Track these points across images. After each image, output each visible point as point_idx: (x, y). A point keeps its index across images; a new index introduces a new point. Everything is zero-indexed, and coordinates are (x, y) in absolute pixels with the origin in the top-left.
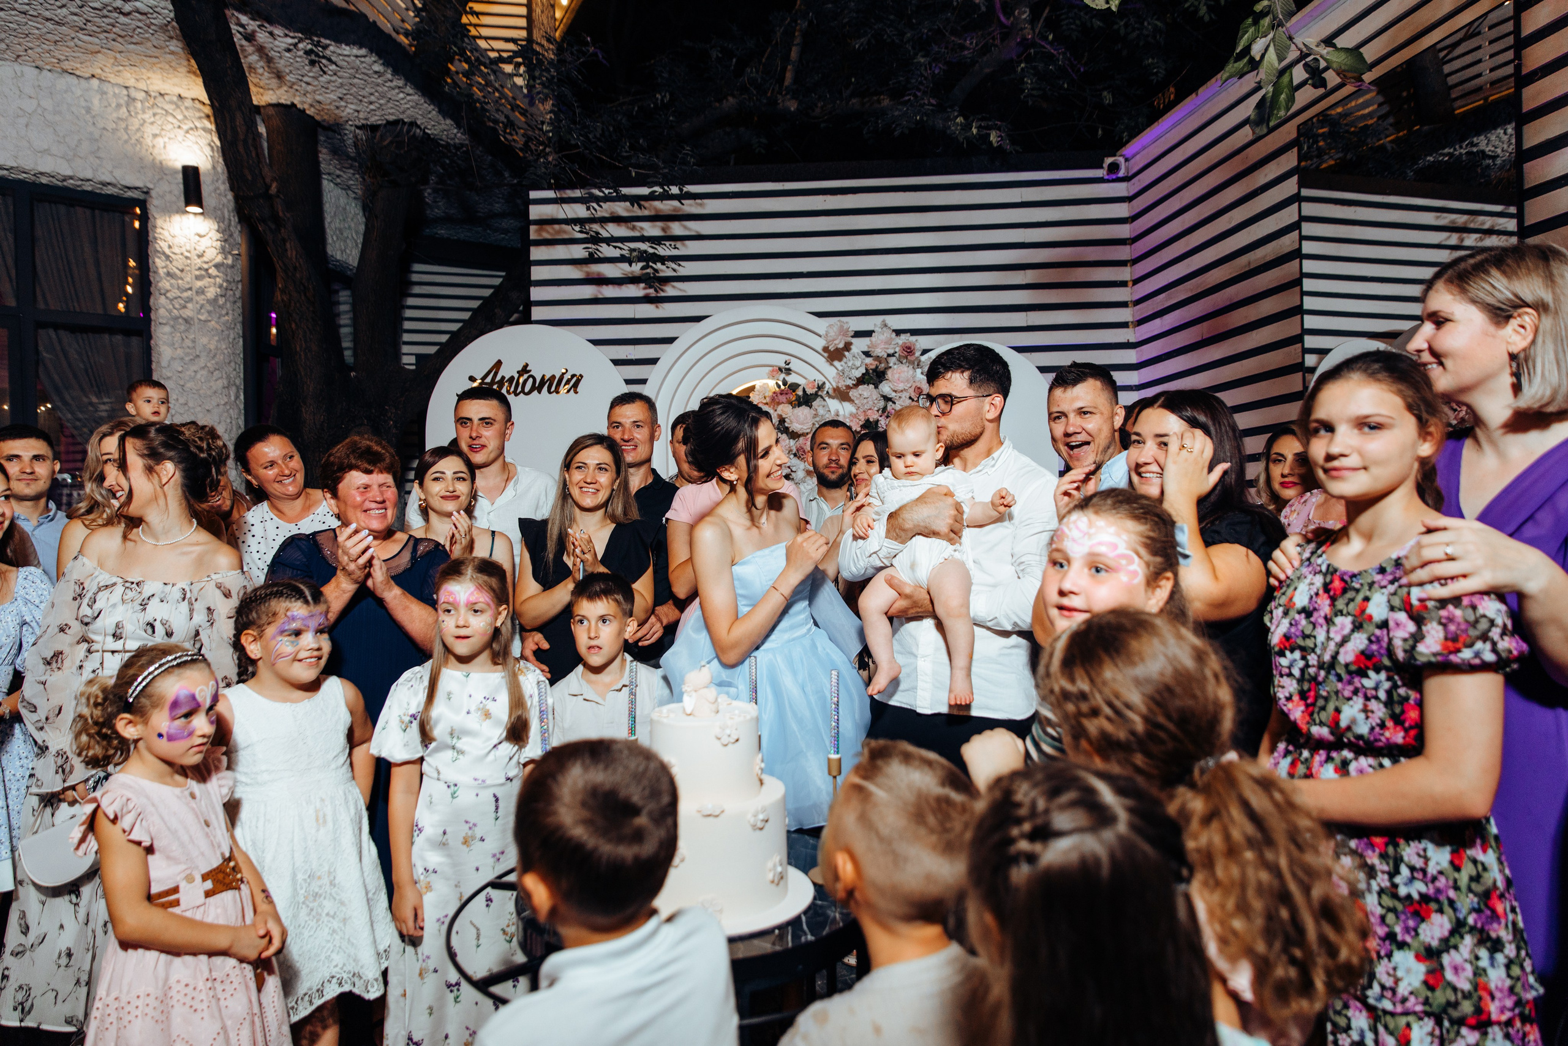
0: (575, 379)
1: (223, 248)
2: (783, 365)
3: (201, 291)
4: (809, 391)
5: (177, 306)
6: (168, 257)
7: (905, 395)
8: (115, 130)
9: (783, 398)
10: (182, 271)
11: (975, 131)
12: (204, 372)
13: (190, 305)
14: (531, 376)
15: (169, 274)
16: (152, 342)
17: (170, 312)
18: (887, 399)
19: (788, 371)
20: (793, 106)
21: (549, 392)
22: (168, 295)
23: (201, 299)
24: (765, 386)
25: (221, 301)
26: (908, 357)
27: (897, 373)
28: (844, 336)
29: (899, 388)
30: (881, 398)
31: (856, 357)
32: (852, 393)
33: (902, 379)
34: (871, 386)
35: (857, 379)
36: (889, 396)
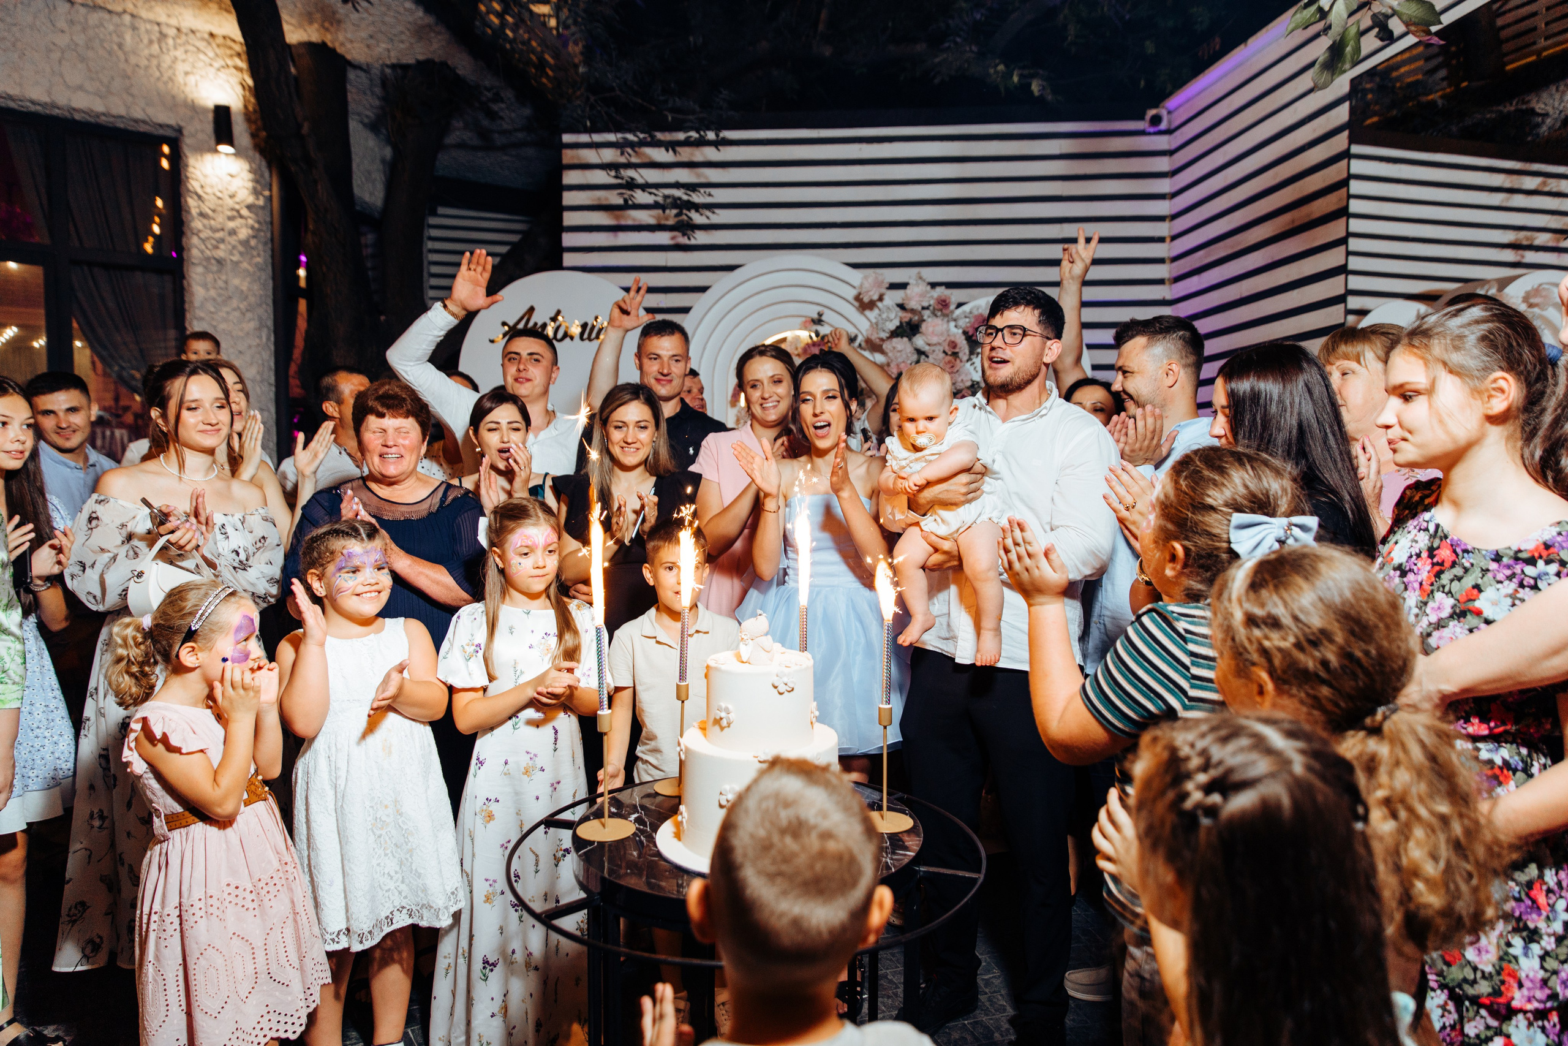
1: (254, 189)
2: (815, 316)
3: (233, 232)
5: (210, 246)
6: (200, 197)
7: (940, 350)
8: (147, 68)
10: (214, 211)
11: (1016, 79)
12: (237, 314)
13: (222, 246)
14: (563, 323)
15: (202, 215)
16: (185, 282)
17: (202, 252)
18: (920, 352)
19: (821, 322)
20: (827, 51)
22: (202, 235)
23: (233, 240)
24: (797, 338)
25: (253, 242)
26: (943, 311)
27: (932, 326)
28: (878, 288)
29: (933, 341)
30: (914, 351)
31: (890, 310)
32: (885, 346)
33: (936, 333)
34: (905, 339)
35: (891, 332)
36: (922, 349)
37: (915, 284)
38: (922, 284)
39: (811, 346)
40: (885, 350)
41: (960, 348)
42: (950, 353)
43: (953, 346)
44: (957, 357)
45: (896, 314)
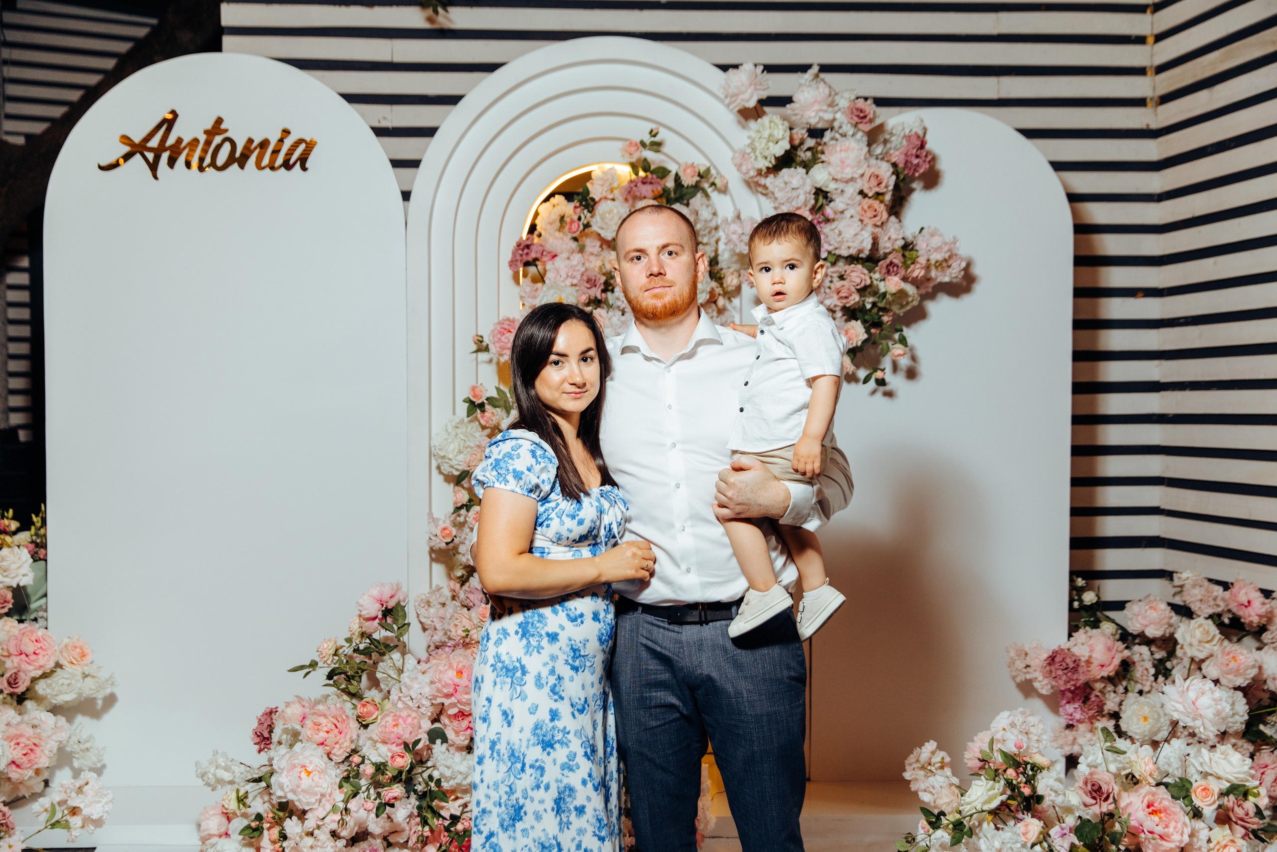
0: (302, 147)
2: (648, 139)
4: (688, 180)
7: (851, 190)
9: (646, 190)
14: (228, 139)
18: (821, 194)
19: (656, 146)
21: (259, 167)
24: (612, 174)
26: (860, 126)
27: (841, 151)
28: (756, 89)
29: (844, 176)
30: (814, 191)
31: (776, 124)
32: (769, 181)
33: (848, 162)
34: (801, 171)
35: (777, 159)
36: (824, 189)
37: (810, 86)
38: (822, 85)
39: (639, 184)
40: (771, 188)
41: (886, 187)
42: (870, 194)
43: (876, 183)
44: (882, 202)
45: (785, 131)
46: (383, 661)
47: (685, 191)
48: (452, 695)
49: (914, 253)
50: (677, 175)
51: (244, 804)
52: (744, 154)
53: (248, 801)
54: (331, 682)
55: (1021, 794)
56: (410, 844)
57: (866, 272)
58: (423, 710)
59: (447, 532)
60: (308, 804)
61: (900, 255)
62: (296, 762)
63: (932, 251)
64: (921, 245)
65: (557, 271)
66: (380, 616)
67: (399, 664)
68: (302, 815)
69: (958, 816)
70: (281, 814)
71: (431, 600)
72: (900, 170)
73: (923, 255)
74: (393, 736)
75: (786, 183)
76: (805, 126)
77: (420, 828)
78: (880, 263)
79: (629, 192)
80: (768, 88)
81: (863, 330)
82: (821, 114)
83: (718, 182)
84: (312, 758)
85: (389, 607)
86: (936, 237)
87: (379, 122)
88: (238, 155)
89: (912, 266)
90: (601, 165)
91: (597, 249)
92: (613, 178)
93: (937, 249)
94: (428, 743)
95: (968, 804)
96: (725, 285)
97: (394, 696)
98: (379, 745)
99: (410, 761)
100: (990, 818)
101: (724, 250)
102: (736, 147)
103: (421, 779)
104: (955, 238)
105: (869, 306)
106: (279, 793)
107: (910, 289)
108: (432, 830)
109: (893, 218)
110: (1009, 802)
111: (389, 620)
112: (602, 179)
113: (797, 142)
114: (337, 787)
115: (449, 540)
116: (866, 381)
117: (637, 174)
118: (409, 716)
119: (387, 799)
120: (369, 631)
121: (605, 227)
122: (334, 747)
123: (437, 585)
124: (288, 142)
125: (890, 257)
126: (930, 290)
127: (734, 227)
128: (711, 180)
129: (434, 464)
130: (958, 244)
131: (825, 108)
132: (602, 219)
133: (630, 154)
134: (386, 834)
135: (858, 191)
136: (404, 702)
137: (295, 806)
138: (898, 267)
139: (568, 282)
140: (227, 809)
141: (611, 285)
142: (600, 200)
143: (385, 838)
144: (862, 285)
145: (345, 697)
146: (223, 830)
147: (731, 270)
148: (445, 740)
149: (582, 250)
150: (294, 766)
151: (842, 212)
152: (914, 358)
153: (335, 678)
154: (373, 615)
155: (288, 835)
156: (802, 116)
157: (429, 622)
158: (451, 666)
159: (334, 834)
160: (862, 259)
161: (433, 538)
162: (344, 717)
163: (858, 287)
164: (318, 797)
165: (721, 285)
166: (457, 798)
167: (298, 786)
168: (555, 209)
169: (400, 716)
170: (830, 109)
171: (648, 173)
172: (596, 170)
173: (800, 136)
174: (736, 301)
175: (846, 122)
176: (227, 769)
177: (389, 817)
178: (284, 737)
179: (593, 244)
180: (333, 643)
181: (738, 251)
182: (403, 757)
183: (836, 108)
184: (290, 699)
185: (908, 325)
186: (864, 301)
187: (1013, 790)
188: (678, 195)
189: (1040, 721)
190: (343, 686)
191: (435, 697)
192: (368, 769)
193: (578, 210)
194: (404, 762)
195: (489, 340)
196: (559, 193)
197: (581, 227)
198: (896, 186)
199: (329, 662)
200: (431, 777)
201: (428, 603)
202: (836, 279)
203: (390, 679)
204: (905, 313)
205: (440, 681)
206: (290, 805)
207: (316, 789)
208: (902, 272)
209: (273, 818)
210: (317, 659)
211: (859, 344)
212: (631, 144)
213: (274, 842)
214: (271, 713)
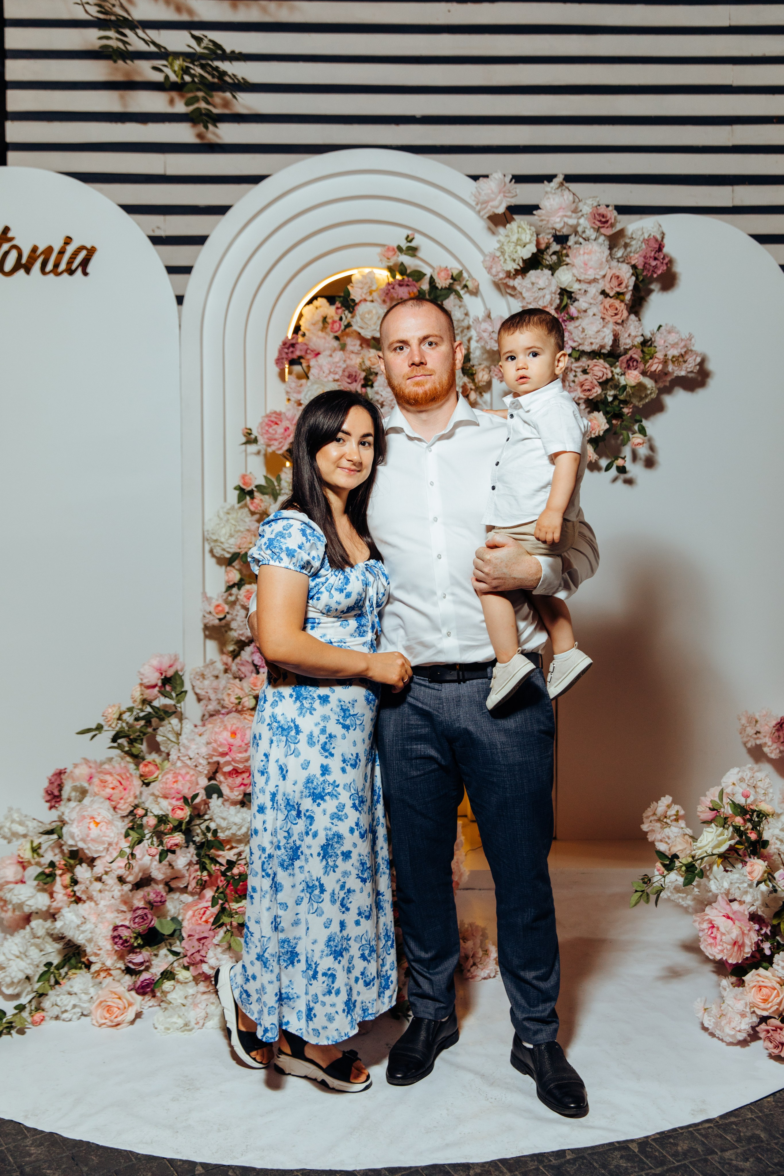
0: (84, 253)
2: (404, 244)
4: (442, 282)
7: (594, 290)
9: (403, 292)
14: (15, 247)
18: (565, 294)
19: (413, 251)
21: (44, 272)
24: (370, 279)
26: (602, 230)
27: (584, 253)
28: (505, 196)
29: (587, 277)
30: (559, 291)
31: (524, 229)
32: (518, 282)
33: (591, 264)
34: (547, 272)
35: (524, 261)
36: (569, 289)
37: (555, 193)
38: (566, 192)
39: (397, 287)
40: (519, 288)
41: (627, 287)
42: (611, 294)
43: (617, 284)
44: (622, 301)
45: (532, 235)
46: (162, 726)
47: (439, 292)
48: (227, 754)
49: (652, 348)
50: (431, 277)
51: (38, 854)
52: (494, 258)
53: (41, 851)
54: (115, 745)
55: (748, 838)
56: (190, 888)
57: (607, 366)
58: (200, 768)
59: (220, 608)
60: (97, 851)
61: (639, 350)
62: (85, 813)
63: (669, 347)
64: (659, 342)
65: (320, 367)
66: (160, 684)
67: (177, 728)
68: (91, 862)
69: (690, 860)
70: (72, 862)
71: (205, 673)
72: (639, 272)
73: (660, 351)
74: (173, 791)
75: (533, 284)
76: (551, 231)
77: (199, 873)
78: (621, 359)
79: (387, 294)
80: (516, 195)
81: (605, 421)
82: (566, 219)
83: (469, 284)
84: (100, 811)
85: (168, 676)
86: (673, 334)
87: (153, 231)
88: (24, 261)
89: (651, 361)
90: (360, 270)
91: (357, 348)
92: (372, 281)
93: (674, 345)
94: (205, 798)
95: (700, 848)
96: (476, 381)
97: (173, 756)
98: (160, 800)
99: (189, 813)
100: (720, 861)
101: (476, 348)
102: (486, 252)
103: (199, 831)
104: (690, 334)
105: (610, 399)
106: (71, 842)
107: (649, 383)
108: (210, 875)
109: (633, 317)
110: (737, 846)
111: (168, 688)
112: (361, 282)
113: (543, 246)
114: (122, 837)
115: (222, 616)
116: (608, 468)
117: (394, 277)
118: (188, 773)
119: (169, 845)
120: (150, 698)
121: (365, 326)
122: (119, 803)
123: (211, 660)
124: (70, 250)
125: (630, 353)
126: (668, 384)
127: (485, 325)
128: (464, 283)
129: (207, 548)
130: (693, 340)
131: (569, 213)
132: (362, 319)
133: (388, 259)
134: (168, 880)
135: (600, 291)
136: (182, 761)
137: (85, 854)
138: (637, 362)
139: (331, 377)
140: (22, 858)
141: (370, 380)
142: (360, 301)
143: (167, 884)
144: (604, 378)
145: (128, 759)
146: (19, 877)
147: (482, 367)
148: (220, 795)
149: (343, 348)
150: (84, 817)
151: (585, 311)
152: (652, 448)
153: (119, 741)
154: (153, 683)
155: (79, 880)
156: (548, 221)
157: (203, 693)
158: (225, 728)
159: (121, 880)
160: (603, 354)
161: (207, 616)
162: (128, 775)
163: (601, 381)
164: (106, 846)
165: (473, 380)
166: (232, 848)
167: (88, 836)
168: (318, 311)
169: (179, 774)
170: (574, 215)
171: (405, 277)
172: (356, 274)
173: (546, 241)
174: (487, 396)
175: (589, 227)
176: (21, 823)
177: (170, 865)
178: (73, 794)
179: (353, 343)
180: (117, 708)
181: (488, 348)
182: (182, 809)
183: (580, 214)
184: (78, 761)
185: (646, 418)
186: (606, 394)
187: (741, 836)
188: (432, 297)
189: (767, 776)
190: (127, 749)
191: (211, 756)
192: (151, 821)
193: (340, 311)
194: (185, 814)
195: (258, 432)
196: (322, 297)
197: (343, 327)
198: (636, 287)
199: (113, 726)
200: (208, 829)
201: (203, 676)
202: (579, 374)
203: (169, 742)
204: (643, 405)
205: (215, 741)
206: (80, 852)
207: (104, 838)
208: (642, 367)
209: (65, 865)
210: (103, 723)
211: (601, 433)
212: (388, 249)
213: (66, 887)
214: (60, 774)
